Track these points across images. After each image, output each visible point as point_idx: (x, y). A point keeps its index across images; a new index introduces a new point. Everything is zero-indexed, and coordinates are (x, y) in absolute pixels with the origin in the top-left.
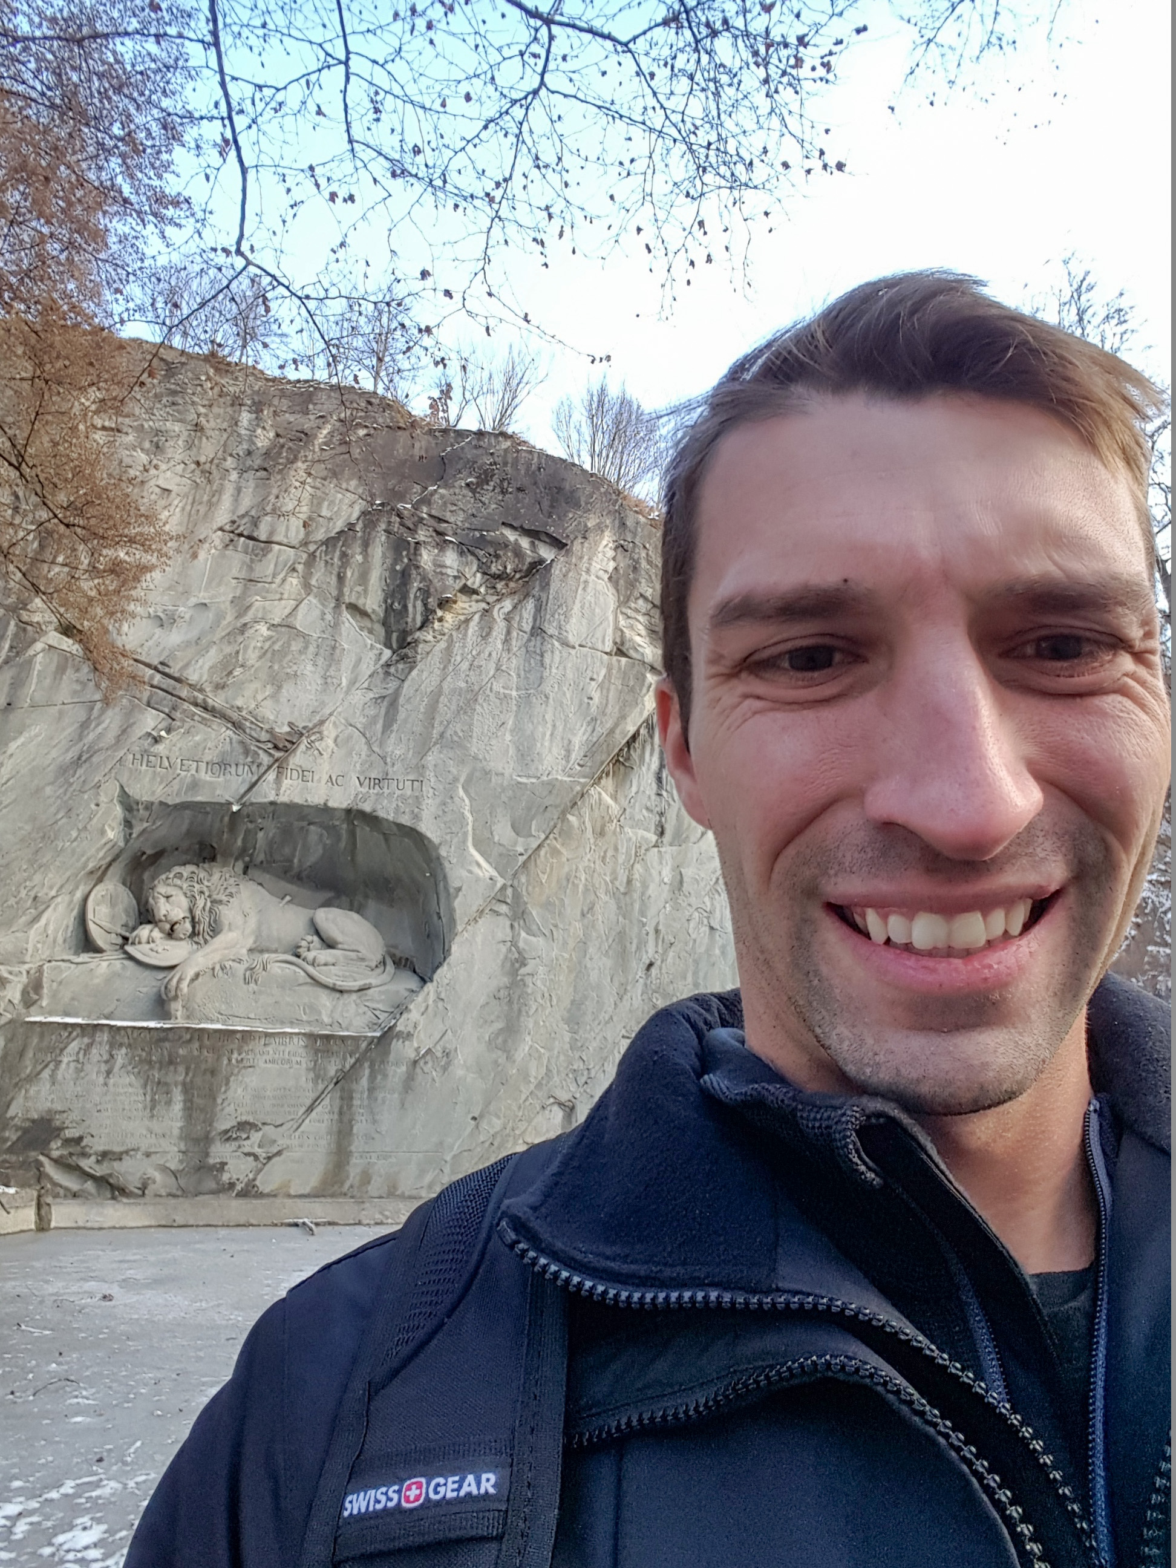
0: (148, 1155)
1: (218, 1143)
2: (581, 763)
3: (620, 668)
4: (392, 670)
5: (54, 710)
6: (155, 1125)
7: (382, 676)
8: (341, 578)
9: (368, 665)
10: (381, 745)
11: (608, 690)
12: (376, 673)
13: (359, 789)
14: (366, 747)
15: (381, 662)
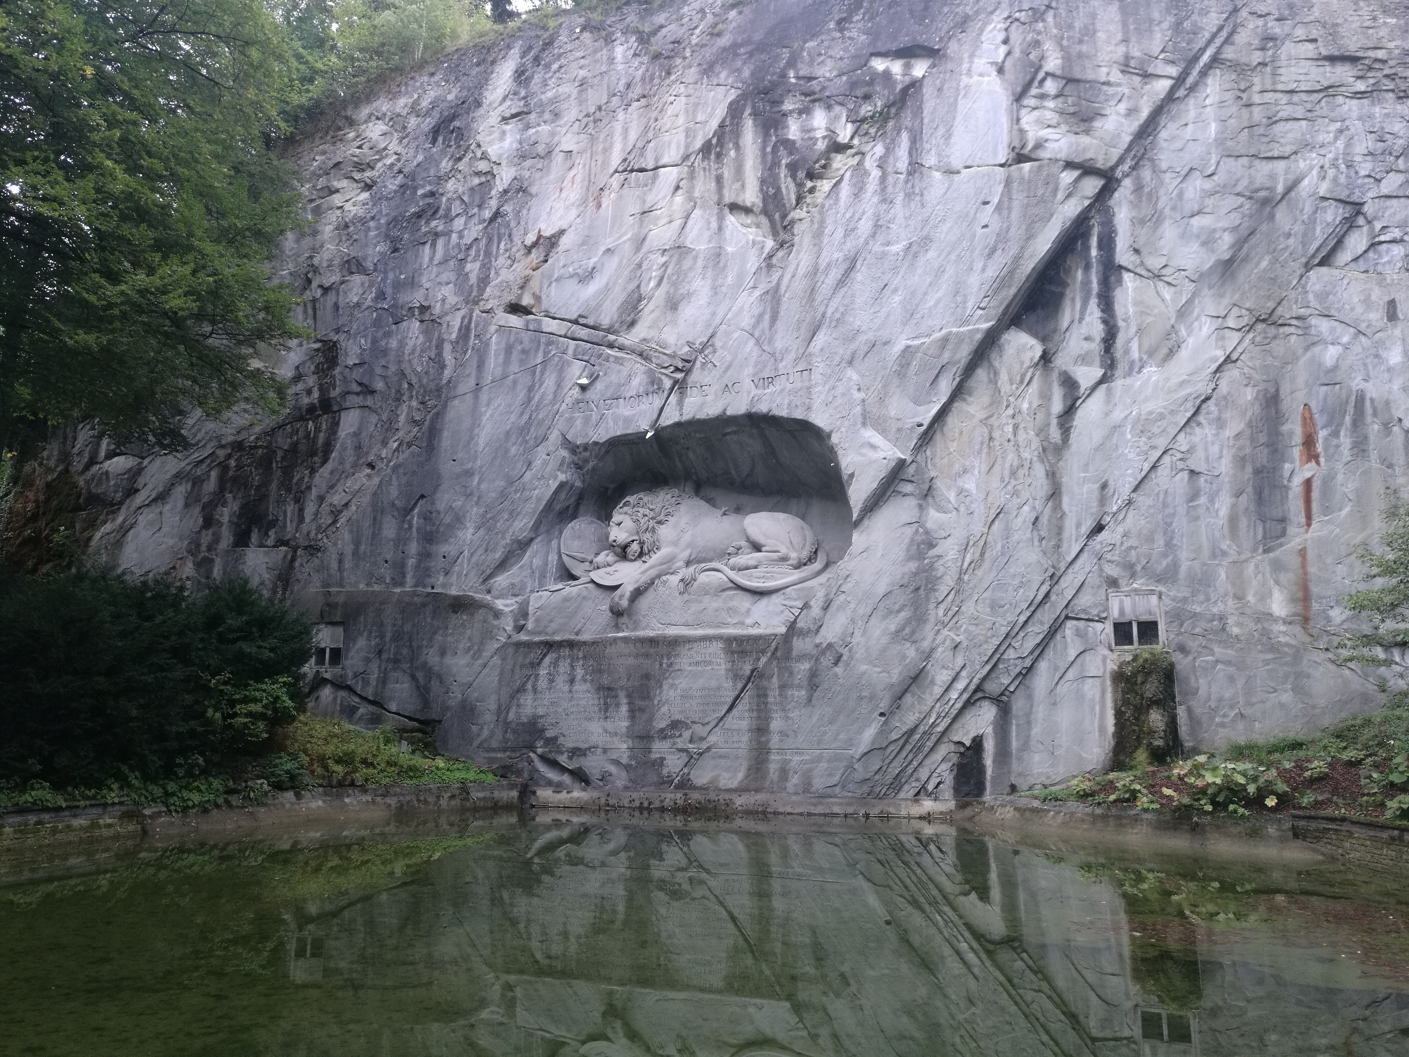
0: (605, 751)
1: (657, 741)
2: (982, 305)
3: (1022, 178)
4: (774, 261)
5: (508, 382)
6: (609, 725)
7: (764, 270)
8: (719, 180)
9: (753, 262)
10: (771, 341)
11: (1009, 208)
12: (760, 268)
13: (755, 391)
14: (756, 348)
15: (764, 256)
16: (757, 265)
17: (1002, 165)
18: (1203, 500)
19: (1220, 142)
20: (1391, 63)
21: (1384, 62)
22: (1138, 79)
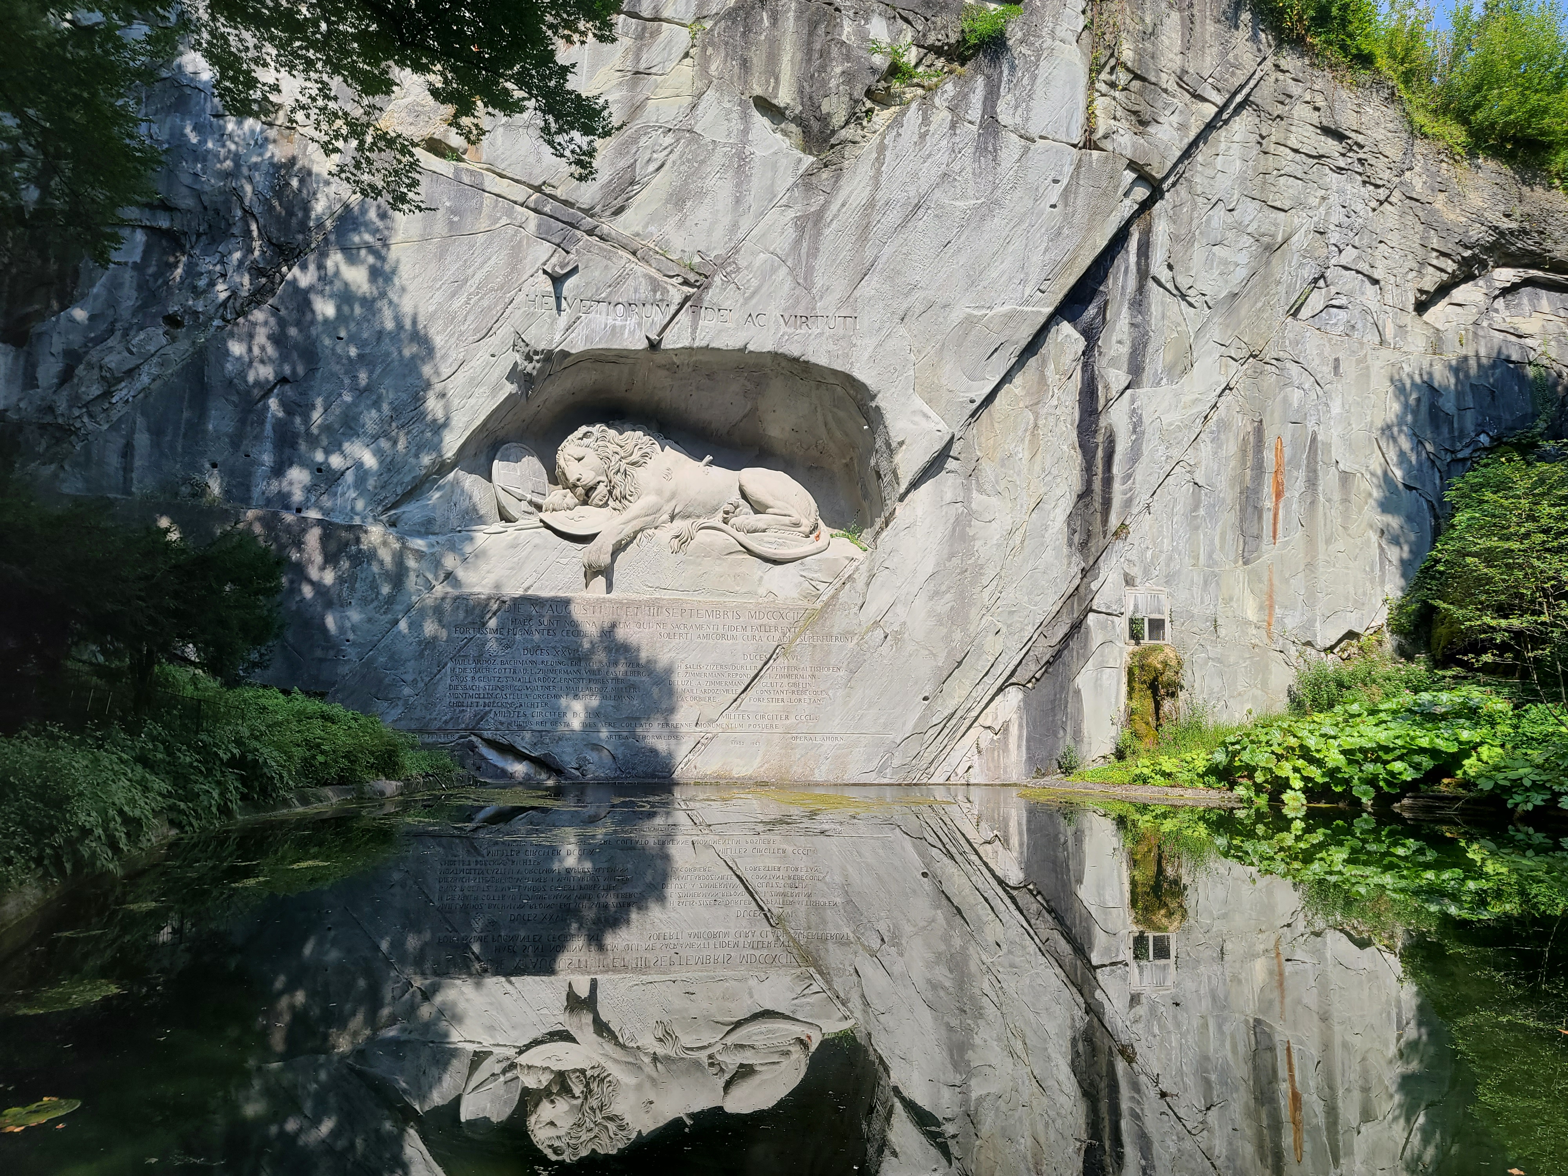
2: (1043, 288)
3: (1090, 165)
4: (815, 180)
7: (802, 189)
8: (745, 64)
9: (786, 176)
10: (808, 274)
11: (1076, 194)
12: (796, 185)
13: (783, 329)
14: (790, 278)
15: (800, 172)
16: (791, 181)
17: (1075, 146)
18: (1202, 512)
19: (1242, 179)
20: (1366, 149)
21: (1361, 147)
22: (1188, 96)
